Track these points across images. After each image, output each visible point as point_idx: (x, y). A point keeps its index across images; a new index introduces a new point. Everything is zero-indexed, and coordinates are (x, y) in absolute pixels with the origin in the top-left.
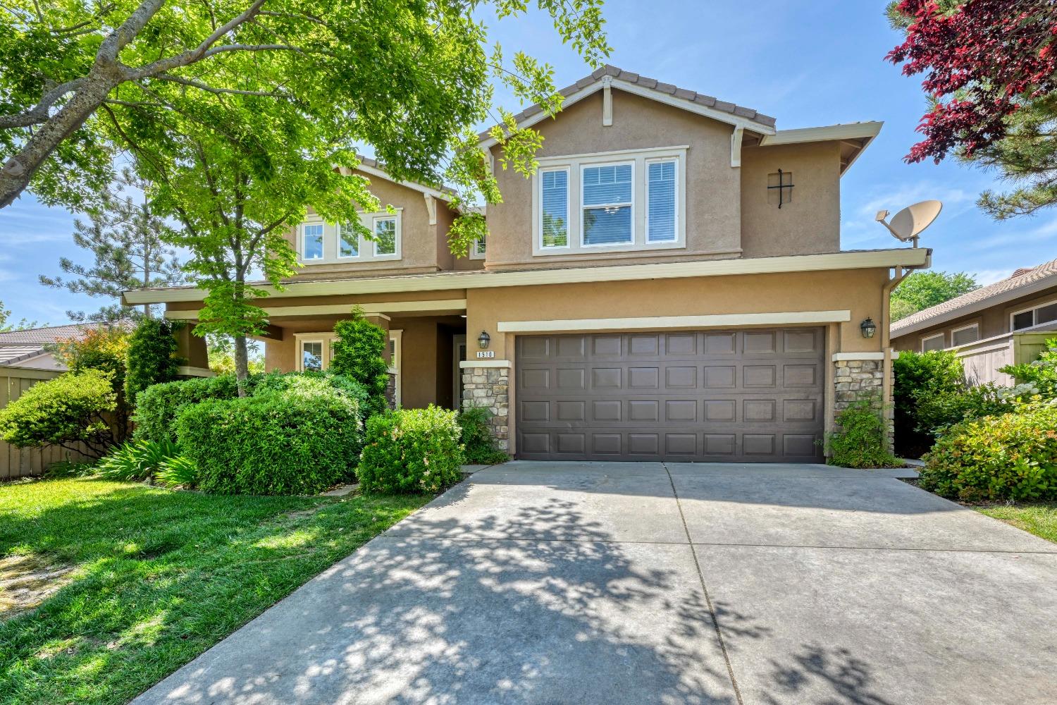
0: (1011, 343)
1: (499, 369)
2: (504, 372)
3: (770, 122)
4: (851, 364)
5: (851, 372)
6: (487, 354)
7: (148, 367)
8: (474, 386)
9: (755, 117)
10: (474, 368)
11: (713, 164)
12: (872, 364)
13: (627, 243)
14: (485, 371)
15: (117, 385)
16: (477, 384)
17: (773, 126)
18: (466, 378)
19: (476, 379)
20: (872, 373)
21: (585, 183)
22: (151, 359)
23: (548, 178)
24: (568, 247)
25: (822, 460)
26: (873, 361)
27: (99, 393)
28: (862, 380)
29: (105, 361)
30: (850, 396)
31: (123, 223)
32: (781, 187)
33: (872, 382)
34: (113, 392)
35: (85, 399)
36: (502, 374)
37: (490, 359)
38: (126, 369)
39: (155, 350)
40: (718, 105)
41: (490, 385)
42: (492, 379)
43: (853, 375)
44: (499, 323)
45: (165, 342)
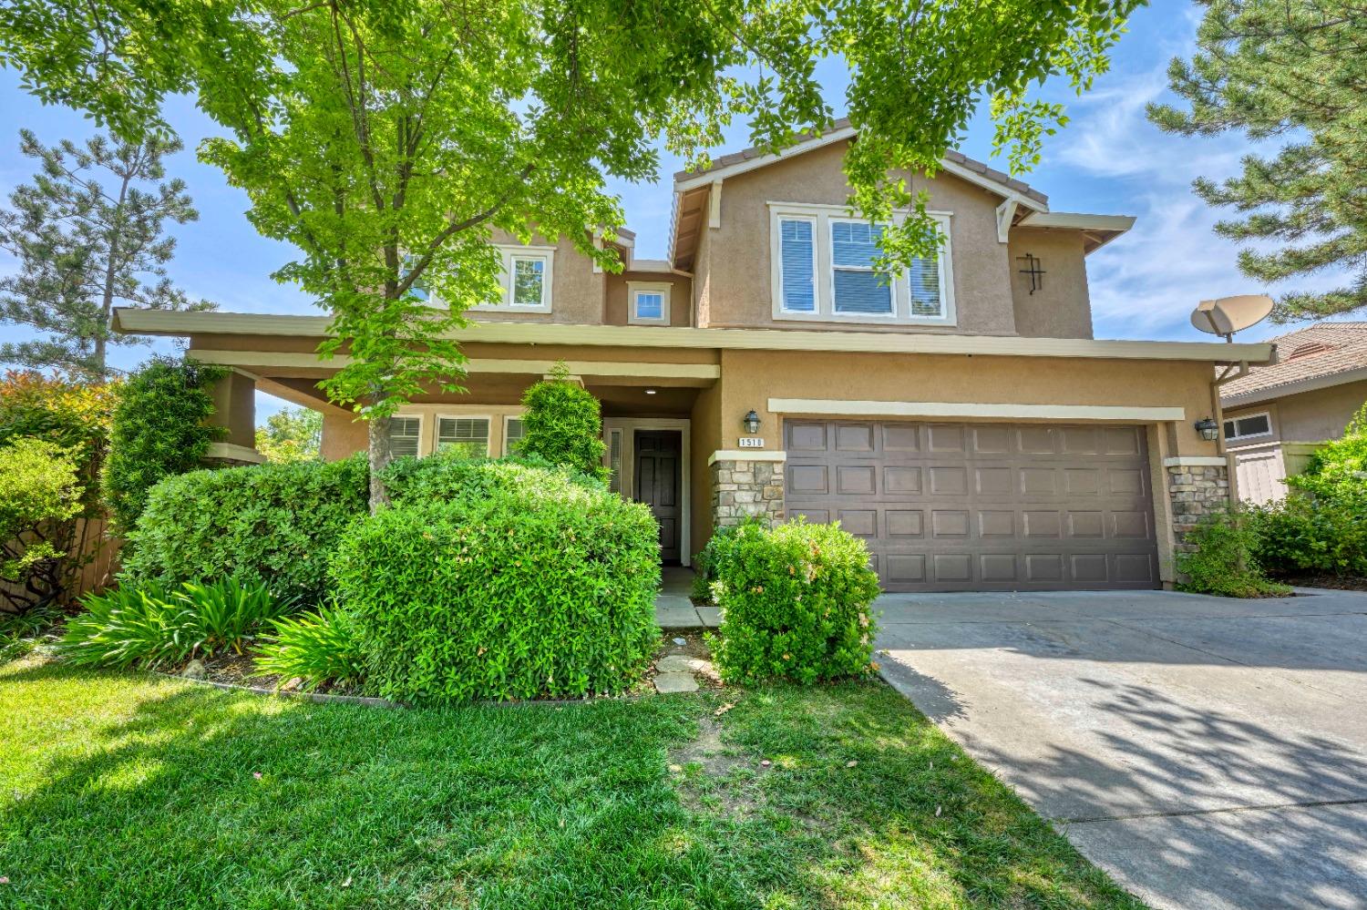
0: (1278, 453)
1: (772, 462)
2: (778, 468)
3: (1043, 199)
4: (1193, 470)
5: (1194, 480)
6: (755, 442)
7: (162, 441)
8: (735, 487)
9: (1027, 192)
10: (735, 462)
11: (979, 237)
12: (1213, 470)
13: (889, 315)
14: (752, 465)
15: (86, 471)
16: (739, 484)
17: (1045, 204)
18: (723, 474)
19: (736, 477)
20: (1214, 481)
21: (835, 239)
22: (168, 427)
23: (789, 228)
24: (816, 312)
25: (1159, 585)
26: (1214, 467)
27: (55, 485)
28: (1206, 489)
29: (57, 426)
30: (1196, 508)
31: (76, 218)
32: (1033, 272)
33: (1215, 492)
34: (77, 485)
35: (21, 496)
36: (776, 471)
37: (759, 449)
38: (107, 442)
39: (176, 411)
40: (989, 173)
41: (758, 485)
42: (761, 477)
43: (1197, 483)
44: (770, 400)
45: (193, 398)
